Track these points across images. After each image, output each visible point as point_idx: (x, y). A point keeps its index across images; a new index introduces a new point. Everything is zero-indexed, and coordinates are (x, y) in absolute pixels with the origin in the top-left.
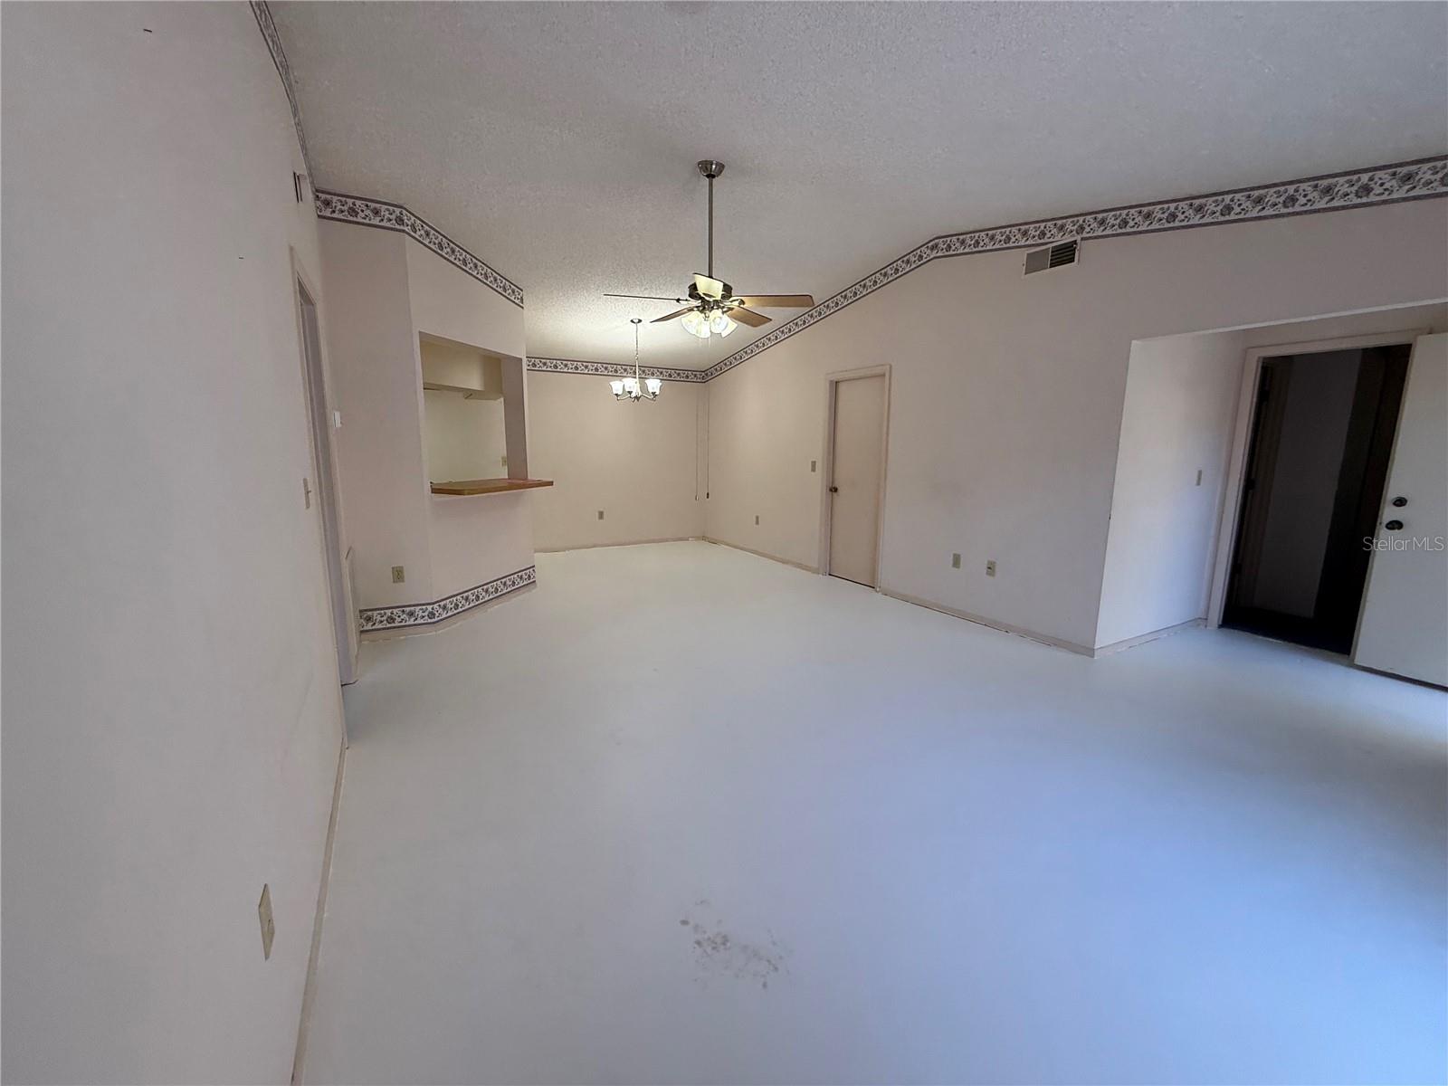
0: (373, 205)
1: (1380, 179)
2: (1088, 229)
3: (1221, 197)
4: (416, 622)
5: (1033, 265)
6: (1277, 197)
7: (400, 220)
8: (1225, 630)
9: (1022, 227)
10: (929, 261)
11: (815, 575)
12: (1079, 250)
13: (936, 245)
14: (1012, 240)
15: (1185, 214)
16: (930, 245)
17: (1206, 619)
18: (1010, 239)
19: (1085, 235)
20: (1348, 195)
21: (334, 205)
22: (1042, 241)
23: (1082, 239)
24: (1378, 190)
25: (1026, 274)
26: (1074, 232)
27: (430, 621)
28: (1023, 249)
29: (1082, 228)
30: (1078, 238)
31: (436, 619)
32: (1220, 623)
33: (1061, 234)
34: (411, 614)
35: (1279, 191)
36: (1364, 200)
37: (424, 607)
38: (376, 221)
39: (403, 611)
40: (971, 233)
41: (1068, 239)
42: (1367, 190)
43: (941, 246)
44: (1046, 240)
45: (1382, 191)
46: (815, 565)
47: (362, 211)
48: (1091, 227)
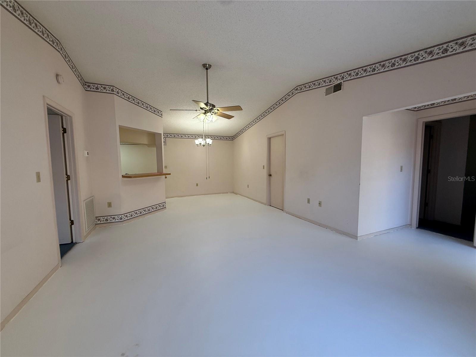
0: (103, 86)
1: (451, 46)
2: (345, 78)
3: (391, 60)
4: (115, 221)
5: (328, 93)
6: (411, 58)
7: (113, 90)
8: (419, 229)
9: (324, 79)
10: (295, 94)
11: (265, 206)
12: (343, 86)
13: (297, 88)
14: (321, 84)
15: (378, 68)
16: (295, 89)
17: (411, 225)
18: (320, 84)
19: (344, 80)
20: (439, 53)
21: (91, 87)
22: (330, 84)
23: (344, 81)
24: (451, 50)
25: (326, 95)
26: (341, 79)
27: (120, 221)
28: (325, 87)
29: (343, 77)
30: (342, 81)
31: (123, 220)
32: (417, 226)
33: (337, 80)
34: (114, 218)
35: (412, 56)
36: (446, 54)
37: (118, 216)
38: (105, 91)
39: (111, 217)
40: (307, 83)
41: (339, 82)
42: (446, 50)
43: (299, 89)
44: (332, 83)
45: (452, 50)
46: (265, 202)
47: (100, 88)
48: (346, 77)
